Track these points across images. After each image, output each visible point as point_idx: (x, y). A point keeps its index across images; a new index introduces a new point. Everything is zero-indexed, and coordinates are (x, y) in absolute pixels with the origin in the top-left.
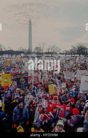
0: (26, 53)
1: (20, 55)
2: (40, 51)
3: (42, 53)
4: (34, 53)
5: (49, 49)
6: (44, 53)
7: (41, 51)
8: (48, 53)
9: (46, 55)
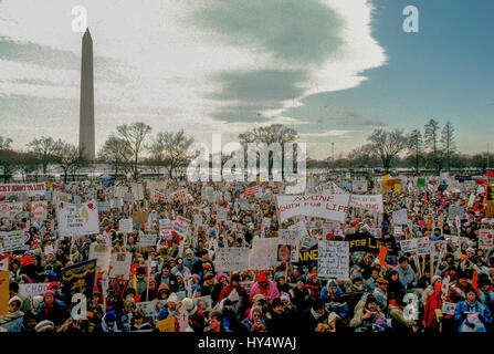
0: (69, 164)
1: (45, 172)
2: (127, 156)
3: (132, 163)
4: (102, 161)
5: (160, 148)
6: (141, 164)
7: (131, 154)
8: (157, 162)
9: (149, 171)
